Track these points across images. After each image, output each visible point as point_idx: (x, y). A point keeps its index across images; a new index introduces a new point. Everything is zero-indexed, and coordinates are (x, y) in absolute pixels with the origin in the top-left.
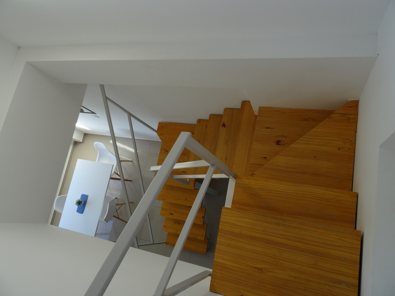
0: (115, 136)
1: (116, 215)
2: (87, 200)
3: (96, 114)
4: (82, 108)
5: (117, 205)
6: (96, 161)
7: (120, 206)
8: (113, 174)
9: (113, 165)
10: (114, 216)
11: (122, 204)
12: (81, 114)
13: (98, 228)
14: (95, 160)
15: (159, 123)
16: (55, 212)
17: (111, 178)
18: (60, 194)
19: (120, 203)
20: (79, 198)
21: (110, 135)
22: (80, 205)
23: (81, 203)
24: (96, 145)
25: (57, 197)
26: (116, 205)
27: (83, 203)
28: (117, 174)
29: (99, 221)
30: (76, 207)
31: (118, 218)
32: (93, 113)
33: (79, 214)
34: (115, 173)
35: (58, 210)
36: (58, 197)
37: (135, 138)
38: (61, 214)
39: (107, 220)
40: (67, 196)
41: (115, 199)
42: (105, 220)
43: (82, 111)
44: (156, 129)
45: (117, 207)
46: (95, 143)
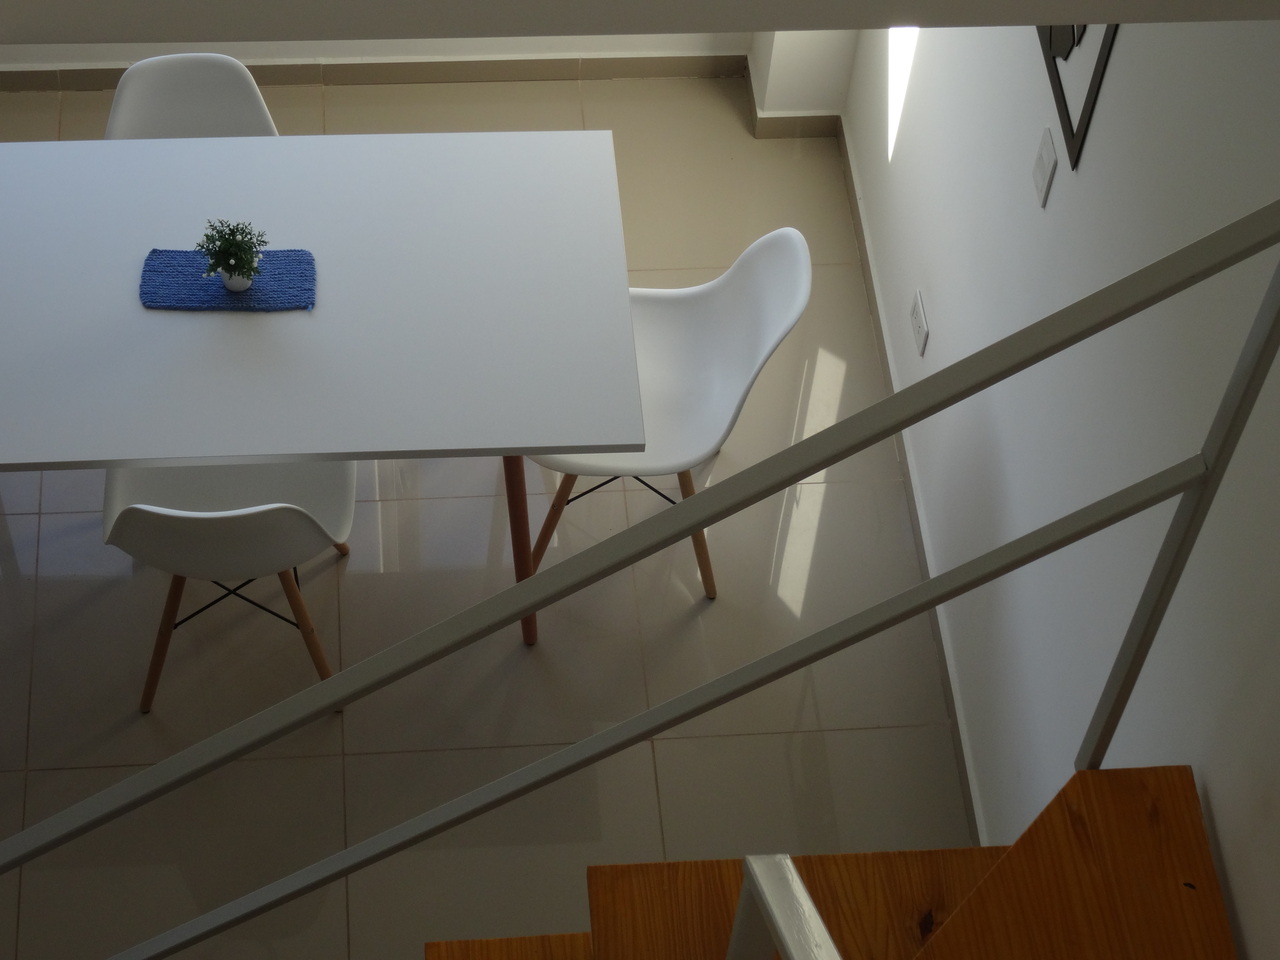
0: (906, 433)
1: (199, 591)
2: (267, 310)
3: (1075, 164)
4: (1095, 35)
5: (289, 582)
6: (633, 290)
7: (283, 607)
8: (556, 468)
9: (640, 448)
10: (178, 583)
11: (300, 623)
12: (1027, 38)
13: (47, 473)
14: (638, 272)
15: (1184, 773)
16: (108, 80)
17: (513, 464)
18: (266, 75)
19: (305, 594)
20: (276, 236)
21: (897, 388)
22: (213, 268)
23: (230, 269)
24: (782, 244)
25: (238, 58)
26: (283, 576)
27: (239, 282)
28: (562, 499)
29: (107, 467)
30: (189, 237)
31: (169, 624)
32: (1076, 141)
33: (138, 281)
34: (569, 480)
35: (128, 101)
36: (241, 64)
37: (940, 609)
38: (96, 128)
39: (133, 530)
40: (268, 132)
41: (337, 546)
42: (131, 516)
43: (1057, 43)
44: (1118, 757)
45: (266, 587)
46: (793, 233)
